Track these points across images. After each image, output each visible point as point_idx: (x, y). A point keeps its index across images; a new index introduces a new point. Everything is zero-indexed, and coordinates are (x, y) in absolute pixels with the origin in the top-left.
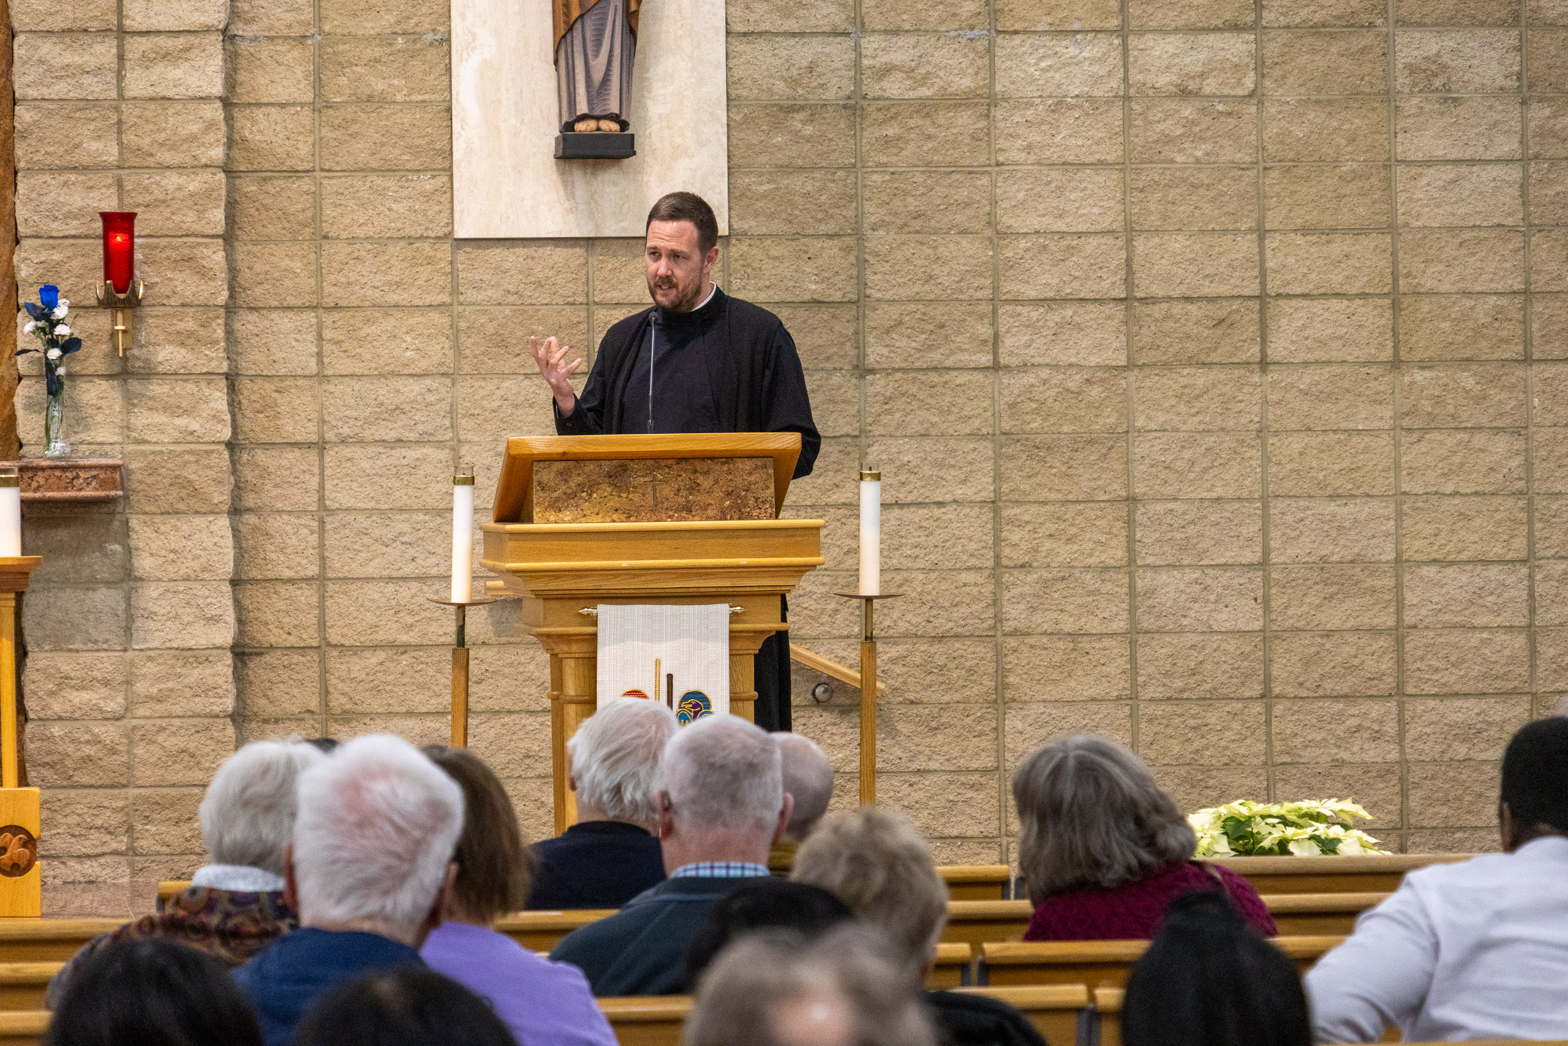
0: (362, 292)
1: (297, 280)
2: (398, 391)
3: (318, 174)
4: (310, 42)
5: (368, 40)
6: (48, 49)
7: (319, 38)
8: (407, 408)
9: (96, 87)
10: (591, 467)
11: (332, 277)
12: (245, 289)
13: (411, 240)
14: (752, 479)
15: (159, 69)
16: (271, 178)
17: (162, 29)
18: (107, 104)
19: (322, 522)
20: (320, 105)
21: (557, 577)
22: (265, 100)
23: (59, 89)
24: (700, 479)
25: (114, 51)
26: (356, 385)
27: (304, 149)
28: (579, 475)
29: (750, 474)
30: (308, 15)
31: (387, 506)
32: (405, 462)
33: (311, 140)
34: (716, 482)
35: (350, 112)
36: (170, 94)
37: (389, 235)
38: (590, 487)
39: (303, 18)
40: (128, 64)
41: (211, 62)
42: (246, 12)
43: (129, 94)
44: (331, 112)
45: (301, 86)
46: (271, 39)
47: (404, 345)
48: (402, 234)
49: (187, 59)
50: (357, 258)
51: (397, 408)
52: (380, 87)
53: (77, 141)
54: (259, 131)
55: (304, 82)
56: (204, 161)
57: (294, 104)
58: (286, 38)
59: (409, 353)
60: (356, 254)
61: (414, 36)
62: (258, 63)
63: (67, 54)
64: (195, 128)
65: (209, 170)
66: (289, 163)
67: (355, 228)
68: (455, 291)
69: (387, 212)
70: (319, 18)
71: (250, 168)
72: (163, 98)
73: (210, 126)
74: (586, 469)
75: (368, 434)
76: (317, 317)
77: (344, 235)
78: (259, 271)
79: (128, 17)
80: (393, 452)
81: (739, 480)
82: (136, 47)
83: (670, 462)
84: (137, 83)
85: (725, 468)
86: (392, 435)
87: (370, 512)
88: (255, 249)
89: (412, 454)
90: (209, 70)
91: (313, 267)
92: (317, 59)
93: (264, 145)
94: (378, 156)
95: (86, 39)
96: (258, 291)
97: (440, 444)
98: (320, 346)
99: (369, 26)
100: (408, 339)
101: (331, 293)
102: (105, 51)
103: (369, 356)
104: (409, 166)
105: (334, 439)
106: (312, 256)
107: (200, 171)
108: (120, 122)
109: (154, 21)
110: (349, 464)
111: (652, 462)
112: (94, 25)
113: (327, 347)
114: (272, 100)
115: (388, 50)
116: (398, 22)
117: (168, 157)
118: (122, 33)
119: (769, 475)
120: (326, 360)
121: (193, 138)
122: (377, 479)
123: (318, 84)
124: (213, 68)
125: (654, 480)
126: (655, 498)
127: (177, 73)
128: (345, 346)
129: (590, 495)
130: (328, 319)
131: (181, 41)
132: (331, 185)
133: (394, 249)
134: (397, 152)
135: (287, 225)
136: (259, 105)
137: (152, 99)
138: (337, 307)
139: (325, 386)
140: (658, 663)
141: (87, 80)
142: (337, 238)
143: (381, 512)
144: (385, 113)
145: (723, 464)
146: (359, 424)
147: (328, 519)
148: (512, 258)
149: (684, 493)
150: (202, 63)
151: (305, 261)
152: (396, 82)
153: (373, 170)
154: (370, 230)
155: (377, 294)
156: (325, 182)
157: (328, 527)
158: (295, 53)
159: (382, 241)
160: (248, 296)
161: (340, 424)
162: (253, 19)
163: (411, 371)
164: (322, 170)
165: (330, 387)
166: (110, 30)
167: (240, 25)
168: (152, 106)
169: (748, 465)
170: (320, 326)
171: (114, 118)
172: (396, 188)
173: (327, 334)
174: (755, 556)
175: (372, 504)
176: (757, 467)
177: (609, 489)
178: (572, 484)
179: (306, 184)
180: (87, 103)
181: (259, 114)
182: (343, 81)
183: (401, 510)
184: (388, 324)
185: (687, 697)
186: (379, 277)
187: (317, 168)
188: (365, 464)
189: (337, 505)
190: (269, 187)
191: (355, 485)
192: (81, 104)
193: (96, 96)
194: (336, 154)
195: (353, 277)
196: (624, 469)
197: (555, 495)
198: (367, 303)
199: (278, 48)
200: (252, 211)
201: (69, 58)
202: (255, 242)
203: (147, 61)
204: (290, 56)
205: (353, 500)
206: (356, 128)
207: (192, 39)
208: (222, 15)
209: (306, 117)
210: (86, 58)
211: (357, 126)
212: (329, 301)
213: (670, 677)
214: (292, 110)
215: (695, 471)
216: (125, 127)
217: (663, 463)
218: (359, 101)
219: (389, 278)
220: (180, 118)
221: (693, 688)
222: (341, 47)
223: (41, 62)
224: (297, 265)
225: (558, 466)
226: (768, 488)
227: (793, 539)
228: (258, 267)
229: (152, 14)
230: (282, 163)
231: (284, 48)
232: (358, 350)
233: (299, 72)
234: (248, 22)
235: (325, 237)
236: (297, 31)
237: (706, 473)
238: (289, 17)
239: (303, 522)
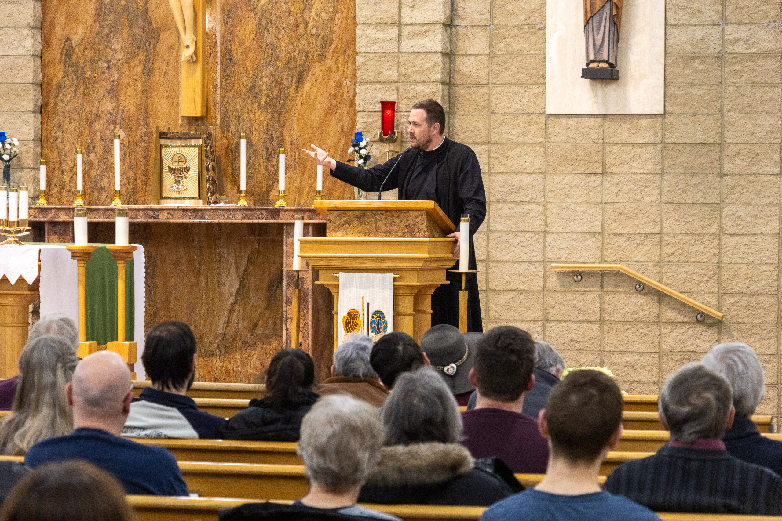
0: (507, 137)
1: (480, 131)
2: (521, 180)
3: (490, 85)
4: (488, 28)
5: (513, 27)
6: (371, 32)
7: (492, 26)
8: (525, 187)
9: (390, 47)
10: (350, 213)
11: (495, 130)
12: (458, 135)
13: (529, 114)
14: (416, 220)
15: (415, 40)
16: (471, 87)
17: (417, 22)
18: (393, 55)
19: (488, 236)
20: (492, 55)
21: (321, 260)
22: (469, 53)
23: (375, 48)
24: (395, 220)
25: (397, 32)
26: (504, 177)
27: (484, 75)
28: (345, 217)
29: (416, 218)
30: (487, 16)
31: (516, 230)
32: (523, 211)
33: (487, 70)
34: (402, 221)
35: (504, 58)
36: (420, 51)
37: (520, 112)
38: (349, 222)
39: (485, 18)
40: (403, 38)
41: (437, 37)
42: (463, 15)
43: (403, 51)
44: (496, 58)
45: (484, 47)
46: (473, 27)
47: (525, 160)
48: (525, 111)
49: (427, 36)
50: (506, 122)
51: (521, 187)
52: (517, 48)
53: (381, 70)
54: (466, 67)
55: (486, 46)
56: (432, 79)
57: (481, 55)
58: (479, 26)
59: (526, 164)
60: (505, 120)
61: (532, 26)
62: (467, 37)
63: (378, 33)
64: (429, 65)
65: (435, 83)
66: (478, 80)
67: (506, 109)
68: (546, 137)
69: (519, 102)
70: (492, 18)
71: (462, 83)
72: (417, 52)
73: (435, 64)
74: (348, 214)
75: (508, 198)
76: (488, 147)
77: (501, 112)
78: (464, 127)
79: (403, 17)
80: (519, 206)
81: (411, 220)
82: (406, 30)
83: (383, 212)
84: (406, 46)
85: (405, 215)
86: (518, 199)
87: (508, 232)
88: (463, 118)
89: (527, 207)
90: (436, 40)
91: (487, 126)
92: (491, 36)
93: (467, 73)
94: (515, 78)
95: (386, 27)
96: (464, 135)
97: (538, 203)
98: (489, 160)
99: (513, 21)
100: (527, 157)
101: (495, 137)
102: (393, 32)
103: (510, 165)
104: (529, 82)
105: (494, 200)
106: (487, 121)
107: (431, 84)
108: (398, 62)
109: (414, 19)
110: (501, 211)
111: (375, 212)
112: (389, 21)
113: (492, 160)
114: (472, 53)
115: (521, 31)
116: (525, 19)
117: (418, 78)
118: (400, 24)
119: (424, 219)
120: (492, 166)
121: (428, 69)
122: (512, 218)
123: (491, 46)
124: (438, 40)
125: (376, 219)
126: (376, 227)
127: (422, 41)
128: (500, 160)
129: (350, 225)
130: (493, 148)
131: (425, 28)
132: (496, 90)
133: (521, 118)
134: (524, 76)
135: (477, 107)
136: (466, 55)
137: (412, 53)
138: (497, 143)
139: (491, 178)
140: (363, 298)
141: (385, 44)
142: (498, 113)
143: (513, 232)
144: (519, 59)
145: (405, 213)
146: (504, 194)
147: (491, 235)
148: (572, 122)
149: (388, 225)
150: (433, 37)
151: (484, 123)
152: (524, 45)
153: (513, 84)
154: (512, 110)
155: (514, 137)
156: (493, 88)
157: (491, 238)
158: (482, 33)
159: (516, 115)
160: (459, 138)
161: (497, 194)
162: (465, 18)
163: (527, 171)
164: (492, 84)
165: (493, 178)
166: (396, 23)
167: (460, 21)
168: (412, 56)
169: (415, 214)
170: (489, 151)
171: (397, 61)
172: (523, 92)
173: (493, 155)
174: (400, 253)
175: (509, 229)
176: (418, 215)
177: (357, 223)
178: (342, 221)
179: (485, 90)
180: (386, 54)
181: (466, 59)
182: (502, 45)
183: (522, 232)
184: (518, 150)
185: (375, 313)
186: (515, 130)
187: (490, 83)
188: (507, 211)
189: (494, 229)
190: (470, 91)
191: (502, 220)
192: (383, 55)
193: (389, 51)
194: (498, 77)
195: (504, 130)
196: (364, 215)
197: (335, 225)
198: (510, 142)
199: (475, 31)
200: (463, 101)
201: (379, 35)
202: (463, 115)
203: (411, 36)
204: (480, 34)
205: (501, 227)
206: (506, 65)
207: (429, 26)
208: (443, 17)
209: (486, 60)
210: (386, 35)
211: (507, 65)
212: (494, 141)
213: (368, 304)
214: (480, 57)
215: (393, 216)
216: (400, 65)
217: (380, 212)
218: (508, 54)
219: (519, 130)
220: (423, 61)
221: (378, 309)
222: (501, 31)
223: (367, 37)
224: (480, 125)
225: (337, 213)
226: (423, 224)
227: (417, 246)
228: (464, 126)
229: (413, 16)
230: (475, 81)
231: (478, 31)
232: (506, 162)
233: (484, 41)
234: (462, 19)
235: (493, 113)
236: (483, 23)
237: (397, 217)
238: (480, 17)
239: (480, 236)
